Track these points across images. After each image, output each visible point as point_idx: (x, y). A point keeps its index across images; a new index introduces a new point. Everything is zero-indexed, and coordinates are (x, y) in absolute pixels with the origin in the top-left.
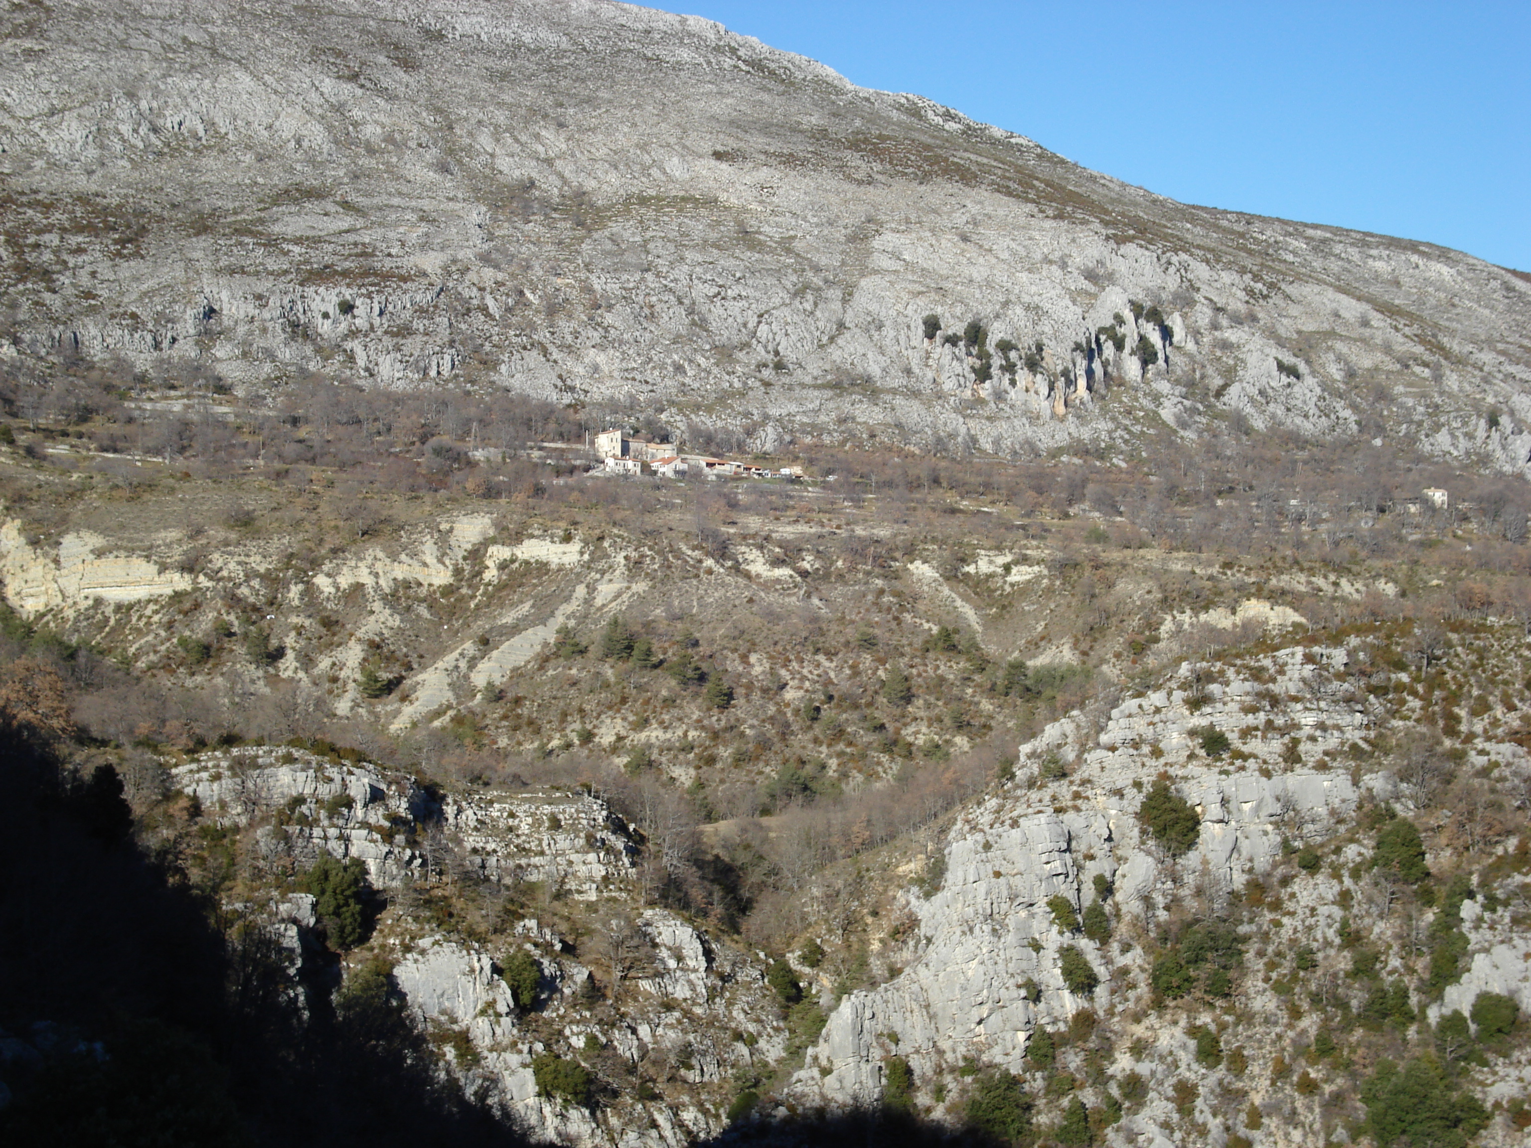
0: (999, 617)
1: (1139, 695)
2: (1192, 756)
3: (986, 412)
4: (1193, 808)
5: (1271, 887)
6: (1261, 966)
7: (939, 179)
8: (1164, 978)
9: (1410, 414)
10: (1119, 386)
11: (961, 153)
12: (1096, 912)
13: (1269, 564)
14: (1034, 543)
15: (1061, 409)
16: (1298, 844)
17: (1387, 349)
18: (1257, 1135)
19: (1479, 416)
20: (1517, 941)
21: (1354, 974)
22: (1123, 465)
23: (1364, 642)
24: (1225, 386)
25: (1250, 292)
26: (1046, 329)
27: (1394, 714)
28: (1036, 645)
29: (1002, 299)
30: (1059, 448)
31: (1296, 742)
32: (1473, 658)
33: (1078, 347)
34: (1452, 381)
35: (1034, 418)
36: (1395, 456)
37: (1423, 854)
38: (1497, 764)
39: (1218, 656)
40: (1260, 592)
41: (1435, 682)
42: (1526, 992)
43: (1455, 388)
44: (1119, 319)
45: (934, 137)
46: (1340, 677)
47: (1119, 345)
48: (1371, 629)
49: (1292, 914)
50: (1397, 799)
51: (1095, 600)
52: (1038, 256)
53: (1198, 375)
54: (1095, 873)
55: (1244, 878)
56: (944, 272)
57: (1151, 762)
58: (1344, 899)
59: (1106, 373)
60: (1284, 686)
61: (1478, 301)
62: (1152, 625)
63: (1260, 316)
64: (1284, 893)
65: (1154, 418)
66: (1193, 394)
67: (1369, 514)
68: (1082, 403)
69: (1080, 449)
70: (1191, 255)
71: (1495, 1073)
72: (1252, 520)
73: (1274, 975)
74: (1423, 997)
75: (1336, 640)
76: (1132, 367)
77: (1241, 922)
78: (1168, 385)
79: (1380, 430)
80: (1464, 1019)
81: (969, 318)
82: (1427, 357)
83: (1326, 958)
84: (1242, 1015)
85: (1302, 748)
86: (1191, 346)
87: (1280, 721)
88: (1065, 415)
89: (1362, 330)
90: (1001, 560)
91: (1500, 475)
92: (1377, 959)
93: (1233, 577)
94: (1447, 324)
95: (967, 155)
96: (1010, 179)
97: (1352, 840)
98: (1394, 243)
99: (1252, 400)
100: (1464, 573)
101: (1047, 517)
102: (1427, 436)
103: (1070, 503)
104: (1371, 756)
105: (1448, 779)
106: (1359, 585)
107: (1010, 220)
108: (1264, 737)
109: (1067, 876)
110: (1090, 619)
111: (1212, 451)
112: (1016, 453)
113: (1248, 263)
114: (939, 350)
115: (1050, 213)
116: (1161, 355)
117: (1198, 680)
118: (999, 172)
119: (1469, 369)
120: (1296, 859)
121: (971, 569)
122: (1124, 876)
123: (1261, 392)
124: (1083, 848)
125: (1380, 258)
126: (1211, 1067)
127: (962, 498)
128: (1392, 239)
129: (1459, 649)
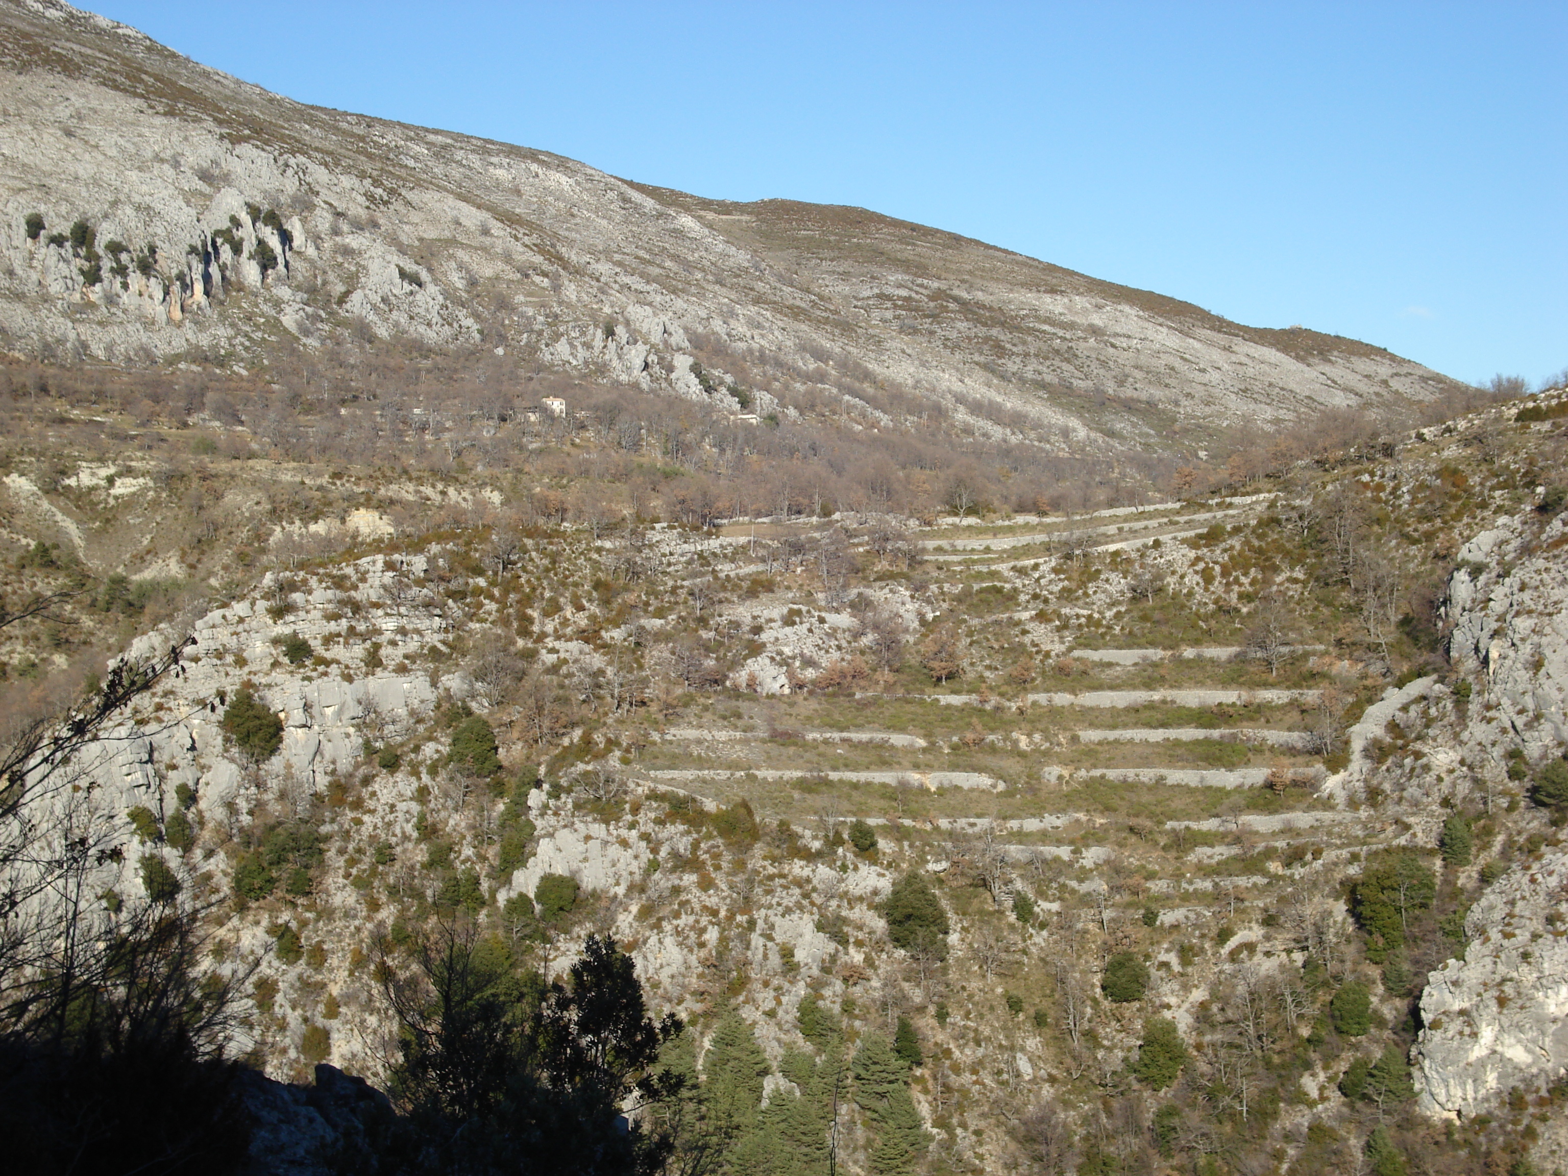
0: (102, 531)
1: (224, 605)
2: (276, 664)
3: (98, 316)
4: (276, 714)
5: (354, 785)
6: (342, 863)
7: (40, 70)
8: (247, 880)
9: (531, 324)
10: (239, 291)
11: (63, 43)
12: (180, 821)
13: (378, 474)
14: (139, 454)
15: (177, 315)
16: (379, 745)
17: (508, 258)
18: (334, 1024)
19: (596, 326)
20: (578, 825)
21: (430, 865)
22: (244, 373)
23: (444, 549)
24: (347, 293)
25: (370, 197)
26: (159, 231)
27: (471, 617)
28: (141, 559)
29: (110, 197)
30: (177, 355)
31: (377, 646)
32: (546, 562)
33: (193, 250)
34: (570, 291)
35: (149, 324)
36: (517, 365)
37: (496, 748)
38: (565, 661)
39: (301, 566)
40: (368, 501)
41: (510, 586)
42: (586, 872)
43: (574, 298)
44: (235, 222)
45: (33, 25)
46: (420, 583)
47: (237, 249)
48: (453, 536)
49: (372, 812)
50: (473, 697)
51: (202, 512)
52: (149, 154)
53: (319, 281)
54: (178, 782)
55: (328, 779)
56: (47, 168)
57: (235, 671)
58: (422, 794)
59: (224, 278)
60: (367, 592)
61: (596, 213)
62: (260, 537)
63: (381, 221)
64: (365, 793)
65: (275, 325)
66: (315, 300)
67: (491, 423)
68: (199, 308)
69: (199, 356)
70: (309, 157)
71: (557, 949)
72: (376, 429)
73: (354, 871)
74: (494, 883)
75: (417, 546)
76: (251, 272)
77: (324, 822)
78: (289, 291)
79: (502, 339)
80: (530, 901)
81: (75, 218)
82: (546, 267)
83: (405, 851)
84: (324, 910)
85: (383, 652)
86: (311, 251)
87: (361, 627)
88: (181, 321)
89: (483, 239)
90: (104, 472)
91: (617, 384)
92: (451, 849)
93: (343, 487)
94: (567, 234)
95: (69, 45)
96: (116, 72)
97: (430, 739)
98: (514, 151)
99: (374, 307)
100: (565, 481)
101: (165, 428)
102: (547, 345)
103: (189, 412)
104: (449, 657)
105: (520, 676)
106: (465, 494)
107: (117, 115)
108: (346, 643)
109: (149, 786)
110: (198, 532)
111: (336, 359)
112: (130, 359)
113: (368, 167)
114: (44, 250)
115: (160, 109)
116: (280, 260)
117: (281, 589)
118: (105, 64)
119: (587, 279)
120: (376, 758)
121: (72, 482)
122: (207, 784)
123: (384, 300)
124: (166, 758)
125: (501, 166)
126: (291, 962)
127: (73, 407)
128: (512, 147)
129: (534, 554)
